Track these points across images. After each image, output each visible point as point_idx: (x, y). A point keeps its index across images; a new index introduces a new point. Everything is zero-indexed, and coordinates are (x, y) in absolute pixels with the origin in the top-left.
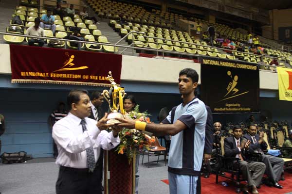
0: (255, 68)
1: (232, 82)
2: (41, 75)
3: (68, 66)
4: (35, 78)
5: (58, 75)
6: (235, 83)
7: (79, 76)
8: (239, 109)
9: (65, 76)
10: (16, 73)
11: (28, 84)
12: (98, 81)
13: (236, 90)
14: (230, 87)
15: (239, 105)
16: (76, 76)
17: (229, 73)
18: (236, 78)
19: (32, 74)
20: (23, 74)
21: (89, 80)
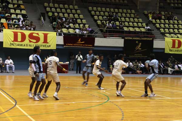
0: (151, 39)
1: (138, 45)
2: (71, 45)
3: (79, 42)
4: (70, 46)
5: (76, 45)
6: (140, 46)
7: (82, 45)
8: (141, 57)
9: (78, 45)
10: (65, 44)
11: (69, 47)
12: (88, 46)
13: (140, 49)
14: (137, 48)
15: (141, 55)
16: (81, 45)
17: (137, 42)
18: (140, 44)
19: (69, 44)
20: (67, 44)
21: (85, 46)
